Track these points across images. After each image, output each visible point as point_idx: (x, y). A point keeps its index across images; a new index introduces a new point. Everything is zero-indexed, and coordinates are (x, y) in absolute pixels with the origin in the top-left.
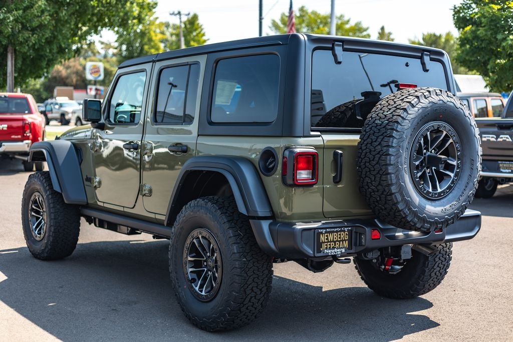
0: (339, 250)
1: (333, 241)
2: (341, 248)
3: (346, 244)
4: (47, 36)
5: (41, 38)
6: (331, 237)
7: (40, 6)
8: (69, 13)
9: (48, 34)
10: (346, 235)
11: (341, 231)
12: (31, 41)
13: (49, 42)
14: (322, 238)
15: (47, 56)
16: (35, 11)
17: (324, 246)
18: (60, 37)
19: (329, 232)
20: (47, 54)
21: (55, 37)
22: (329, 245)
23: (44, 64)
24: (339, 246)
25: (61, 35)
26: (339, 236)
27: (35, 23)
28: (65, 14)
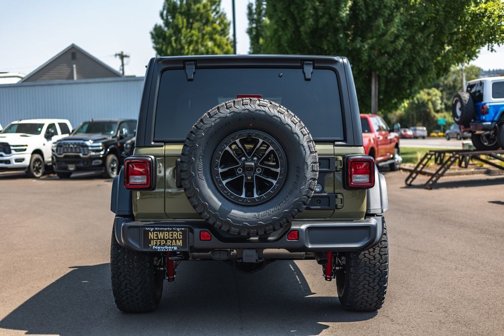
0: (170, 248)
1: (164, 239)
2: (174, 246)
3: (180, 243)
4: (404, 59)
5: (399, 61)
6: (161, 235)
7: (393, 32)
8: (426, 35)
9: (405, 57)
10: (180, 234)
11: (172, 231)
12: (389, 66)
13: (408, 64)
14: (151, 235)
15: (407, 78)
16: (388, 37)
17: (153, 243)
18: (418, 59)
19: (159, 231)
20: (407, 76)
21: (414, 59)
22: (159, 242)
23: (406, 85)
24: (171, 244)
25: (419, 57)
26: (170, 235)
27: (390, 49)
28: (421, 37)
